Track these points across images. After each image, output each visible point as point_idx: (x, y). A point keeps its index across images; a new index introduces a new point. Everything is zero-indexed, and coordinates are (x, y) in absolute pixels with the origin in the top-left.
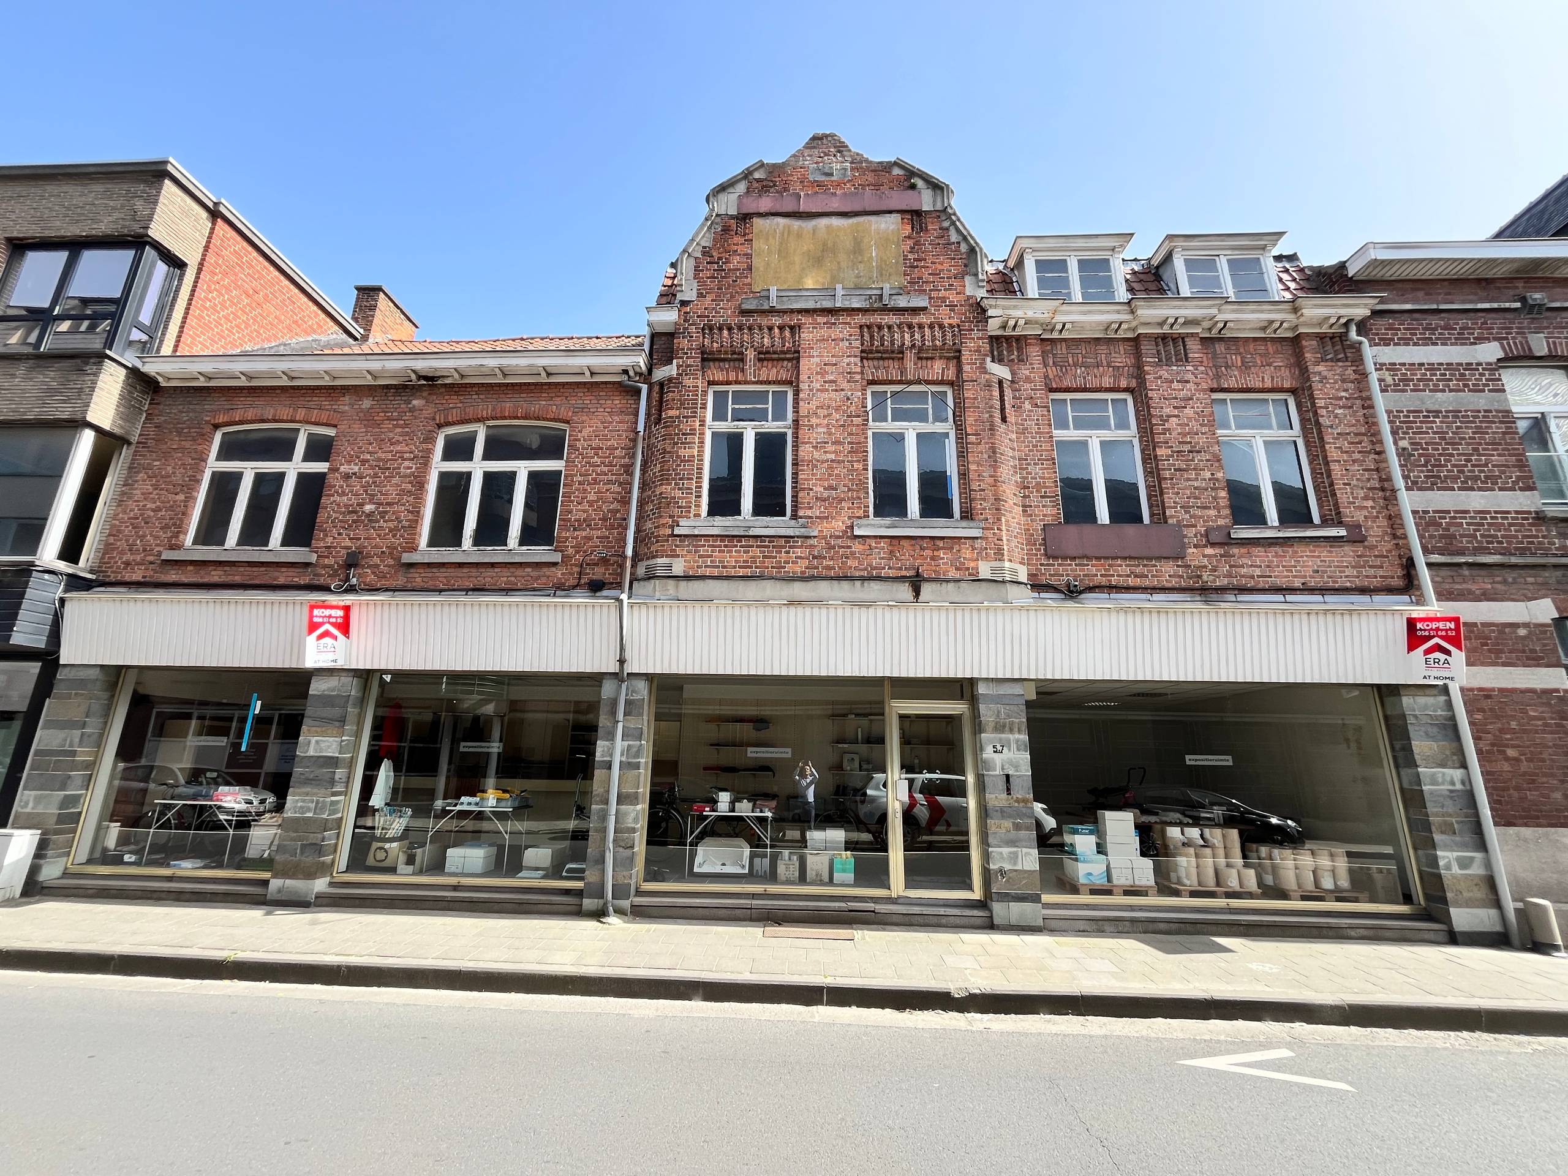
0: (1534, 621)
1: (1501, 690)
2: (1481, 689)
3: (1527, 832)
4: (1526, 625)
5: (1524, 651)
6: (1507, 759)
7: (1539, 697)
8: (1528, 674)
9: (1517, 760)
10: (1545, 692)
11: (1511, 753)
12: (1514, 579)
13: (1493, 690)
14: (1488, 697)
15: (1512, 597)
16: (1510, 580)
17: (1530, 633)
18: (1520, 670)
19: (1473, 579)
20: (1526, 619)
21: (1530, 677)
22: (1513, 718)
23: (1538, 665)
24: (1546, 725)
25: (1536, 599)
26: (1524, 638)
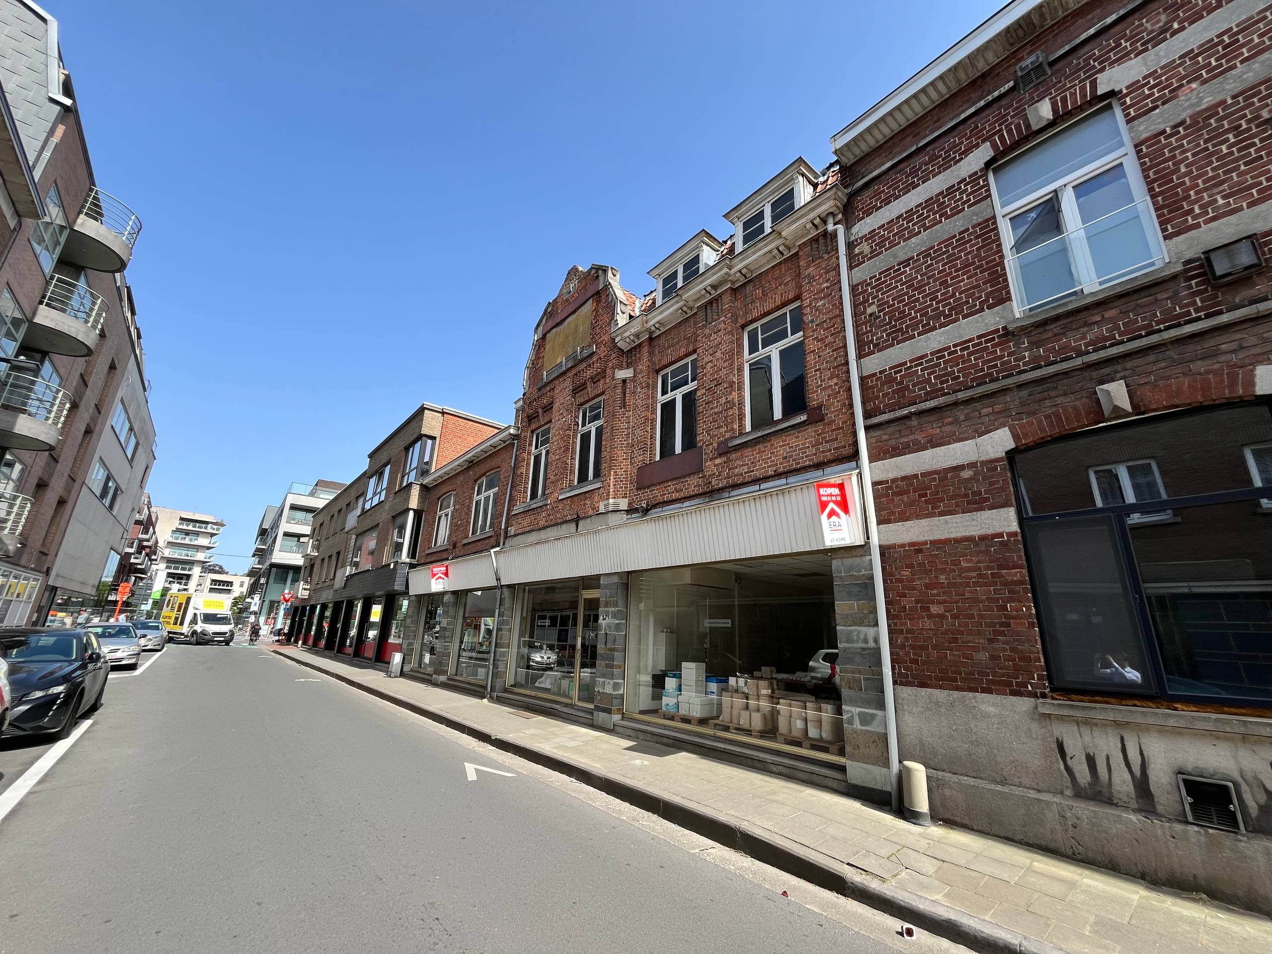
0: (983, 458)
1: (934, 543)
2: (912, 544)
3: (939, 694)
4: (972, 465)
5: (966, 495)
6: (930, 616)
7: (977, 545)
8: (966, 521)
9: (942, 617)
10: (983, 538)
11: (934, 609)
12: (967, 415)
13: (925, 543)
14: (919, 551)
15: (962, 436)
16: (962, 418)
17: (976, 473)
18: (958, 518)
19: (921, 428)
20: (973, 458)
21: (969, 523)
22: (943, 571)
23: (982, 509)
24: (980, 576)
25: (990, 431)
26: (970, 479)
